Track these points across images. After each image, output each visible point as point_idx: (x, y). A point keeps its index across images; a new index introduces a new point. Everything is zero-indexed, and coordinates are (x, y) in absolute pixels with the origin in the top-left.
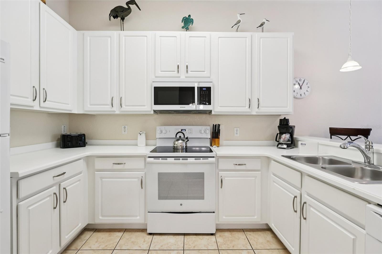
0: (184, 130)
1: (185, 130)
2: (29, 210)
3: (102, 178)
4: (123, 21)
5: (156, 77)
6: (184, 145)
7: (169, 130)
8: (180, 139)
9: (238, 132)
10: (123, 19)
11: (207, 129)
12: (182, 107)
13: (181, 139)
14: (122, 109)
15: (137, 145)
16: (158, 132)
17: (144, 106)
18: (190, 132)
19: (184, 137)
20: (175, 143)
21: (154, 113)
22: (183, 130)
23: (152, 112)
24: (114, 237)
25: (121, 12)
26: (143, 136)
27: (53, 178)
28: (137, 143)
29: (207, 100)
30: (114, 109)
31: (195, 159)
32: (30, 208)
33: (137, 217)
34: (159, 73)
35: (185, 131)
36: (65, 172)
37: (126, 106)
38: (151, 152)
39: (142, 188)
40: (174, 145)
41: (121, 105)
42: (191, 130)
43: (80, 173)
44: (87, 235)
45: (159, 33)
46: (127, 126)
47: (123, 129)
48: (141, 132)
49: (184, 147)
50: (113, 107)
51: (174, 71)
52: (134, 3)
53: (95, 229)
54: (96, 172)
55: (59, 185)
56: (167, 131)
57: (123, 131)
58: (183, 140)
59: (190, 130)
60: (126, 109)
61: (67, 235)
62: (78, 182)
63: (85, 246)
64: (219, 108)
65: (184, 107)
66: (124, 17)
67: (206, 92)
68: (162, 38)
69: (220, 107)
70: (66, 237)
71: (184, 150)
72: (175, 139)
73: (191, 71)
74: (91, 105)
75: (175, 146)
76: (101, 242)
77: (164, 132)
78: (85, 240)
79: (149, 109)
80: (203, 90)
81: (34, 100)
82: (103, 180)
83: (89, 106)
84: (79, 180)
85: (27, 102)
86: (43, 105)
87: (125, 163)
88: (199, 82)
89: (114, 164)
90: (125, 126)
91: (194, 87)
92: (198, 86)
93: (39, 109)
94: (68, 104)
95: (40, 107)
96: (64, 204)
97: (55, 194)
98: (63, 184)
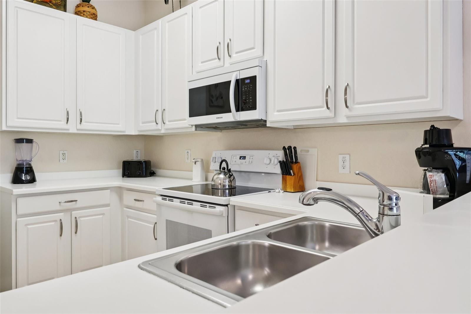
1: (245, 157)
3: (128, 217)
5: (197, 73)
6: (227, 183)
9: (347, 164)
12: (219, 118)
13: (224, 172)
14: (166, 127)
17: (185, 120)
18: (250, 162)
21: (195, 130)
27: (59, 203)
29: (251, 100)
30: (160, 126)
31: (201, 206)
32: (29, 227)
34: (200, 66)
37: (169, 121)
38: (163, 188)
39: (156, 239)
41: (163, 121)
46: (190, 151)
47: (186, 155)
48: (194, 159)
49: (227, 186)
50: (157, 124)
54: (124, 209)
55: (70, 212)
57: (186, 159)
58: (226, 175)
62: (101, 216)
64: (276, 113)
67: (250, 87)
69: (278, 111)
71: (227, 191)
73: (237, 53)
74: (143, 123)
80: (245, 83)
81: (67, 123)
82: (129, 219)
83: (141, 125)
84: (103, 214)
85: (60, 125)
86: (79, 127)
87: (144, 201)
88: (239, 70)
89: (135, 200)
90: (188, 151)
91: (231, 81)
92: (239, 78)
93: (76, 131)
94: (118, 124)
95: (77, 129)
96: (76, 236)
97: (61, 220)
98: (75, 213)
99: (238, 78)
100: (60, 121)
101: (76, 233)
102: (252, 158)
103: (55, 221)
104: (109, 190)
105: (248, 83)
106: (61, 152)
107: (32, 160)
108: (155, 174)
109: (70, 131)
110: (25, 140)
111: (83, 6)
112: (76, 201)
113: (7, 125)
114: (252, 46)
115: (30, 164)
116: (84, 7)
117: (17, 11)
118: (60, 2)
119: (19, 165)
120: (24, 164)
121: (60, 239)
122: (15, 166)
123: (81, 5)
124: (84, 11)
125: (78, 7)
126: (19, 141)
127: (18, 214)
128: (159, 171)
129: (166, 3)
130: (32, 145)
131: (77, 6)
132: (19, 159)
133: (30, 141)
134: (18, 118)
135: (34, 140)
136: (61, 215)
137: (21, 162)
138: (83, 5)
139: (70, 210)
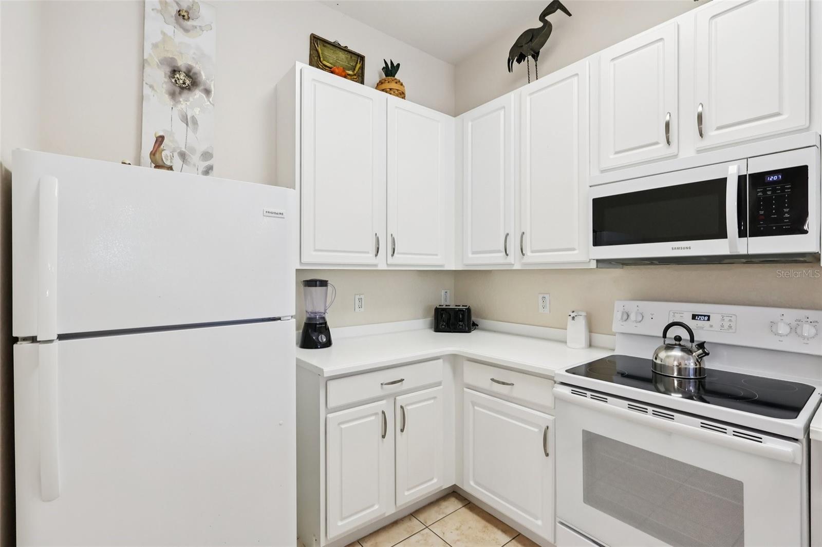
0: (705, 316)
1: (709, 316)
2: (342, 428)
3: (474, 404)
4: (536, 60)
5: (603, 171)
7: (652, 315)
8: (676, 345)
10: (536, 56)
11: (809, 320)
12: (678, 248)
13: (680, 345)
14: (526, 260)
15: (565, 342)
16: (617, 315)
17: (573, 249)
18: (726, 327)
19: (692, 340)
20: (657, 355)
21: (597, 267)
22: (698, 315)
23: (593, 265)
24: (490, 537)
25: (528, 43)
26: (581, 323)
27: (380, 385)
28: (566, 339)
29: (787, 215)
30: (511, 259)
31: (703, 426)
32: (343, 426)
33: (537, 520)
34: (612, 160)
35: (709, 320)
36: (403, 378)
37: (532, 252)
38: (567, 371)
39: (547, 455)
40: (654, 360)
41: (522, 252)
42: (733, 319)
43: (439, 384)
44: (452, 505)
45: (607, 53)
46: (548, 295)
47: (541, 301)
48: (573, 312)
49: (692, 372)
50: (507, 255)
51: (657, 143)
52: (556, 7)
53: (469, 501)
54: (465, 389)
55: (394, 399)
56: (643, 317)
57: (541, 307)
58: (689, 351)
59: (727, 319)
60: (533, 258)
61: (408, 490)
62: (432, 401)
63: (438, 525)
65: (687, 248)
66: (537, 51)
67: (783, 189)
68: (616, 62)
70: (407, 493)
72: (661, 343)
74: (474, 253)
75: (658, 361)
76: (463, 534)
77: (632, 317)
78: (443, 513)
79: (583, 258)
80: (766, 181)
81: (376, 255)
82: (476, 408)
83: (470, 255)
84: (435, 398)
85: (367, 259)
86: (391, 260)
87: (513, 385)
88: (747, 158)
89: (492, 380)
90: (545, 296)
91: (726, 178)
92: (746, 174)
93: (386, 268)
94: (437, 255)
95: (387, 264)
96: (401, 435)
97: (383, 413)
98: (401, 400)
99: (744, 173)
100: (368, 253)
101: (402, 430)
102: (730, 320)
103: (376, 414)
104: (441, 361)
105: (774, 182)
106: (357, 297)
107: (327, 311)
108: (477, 325)
109: (379, 268)
110: (318, 283)
111: (389, 82)
112: (402, 380)
113: (302, 261)
114: (776, 111)
115: (324, 318)
116: (391, 82)
117: (315, 85)
118: (356, 78)
119: (309, 319)
120: (316, 318)
121: (383, 441)
122: (304, 320)
123: (385, 80)
124: (391, 89)
125: (382, 83)
126: (311, 283)
127: (328, 406)
128: (482, 322)
129: (510, 71)
130: (327, 288)
131: (380, 82)
132: (310, 310)
133: (324, 283)
134: (316, 250)
135: (329, 282)
136: (382, 405)
137: (312, 315)
138: (389, 80)
139: (394, 396)
